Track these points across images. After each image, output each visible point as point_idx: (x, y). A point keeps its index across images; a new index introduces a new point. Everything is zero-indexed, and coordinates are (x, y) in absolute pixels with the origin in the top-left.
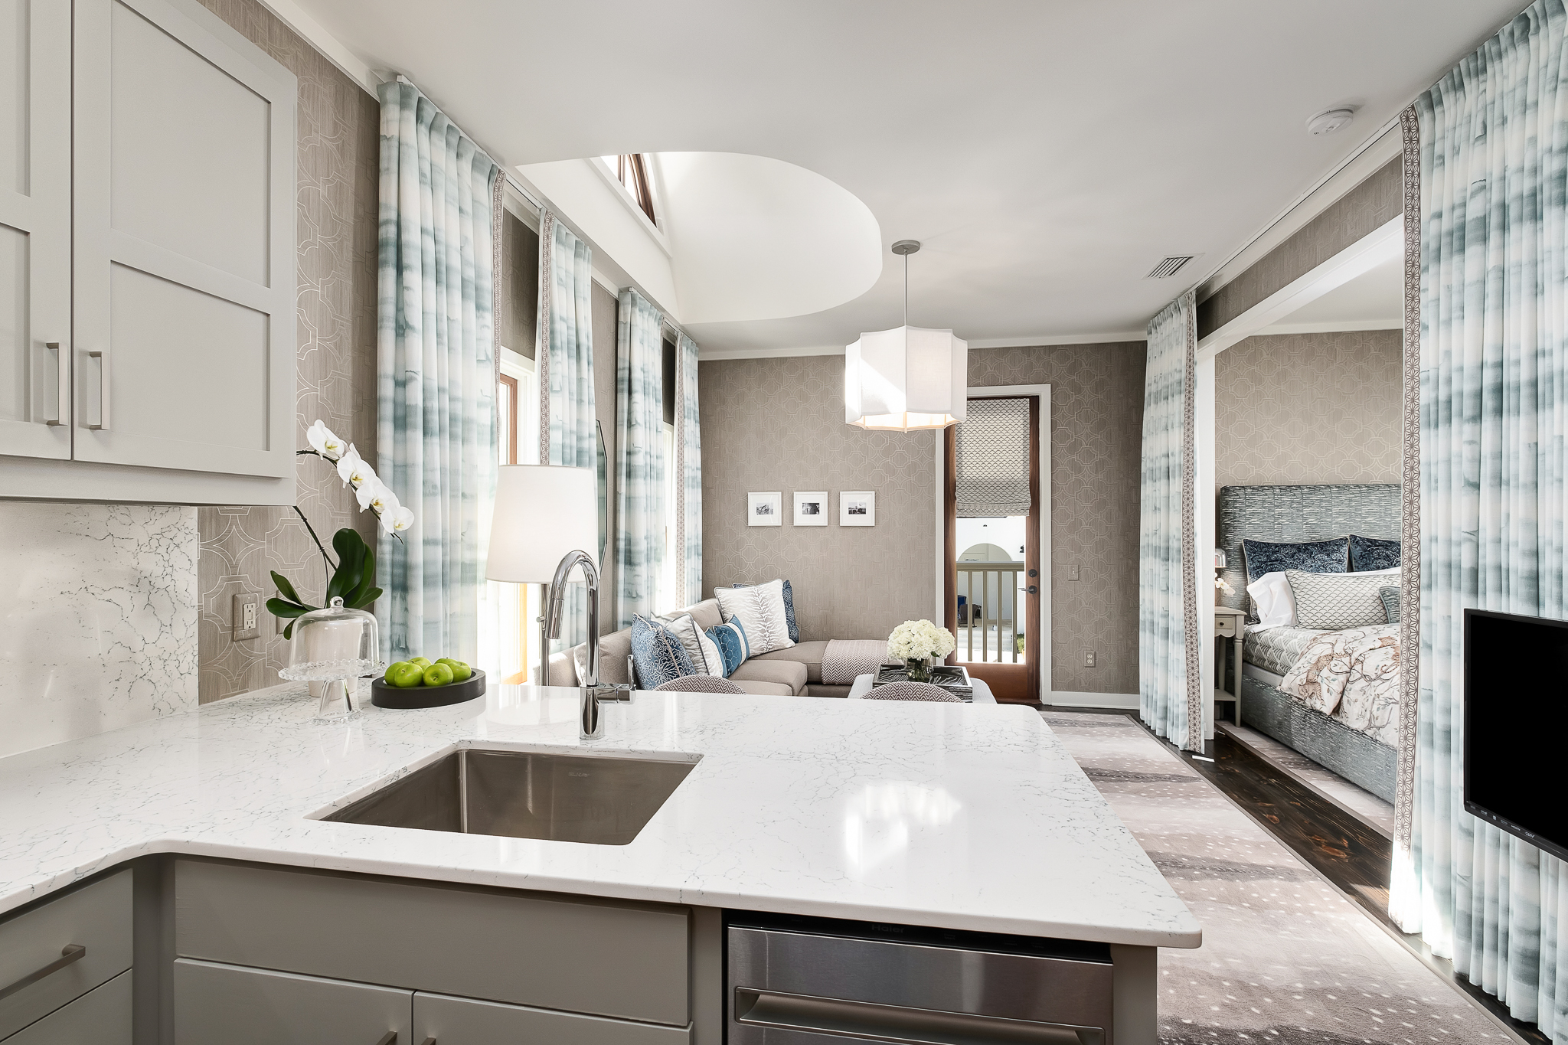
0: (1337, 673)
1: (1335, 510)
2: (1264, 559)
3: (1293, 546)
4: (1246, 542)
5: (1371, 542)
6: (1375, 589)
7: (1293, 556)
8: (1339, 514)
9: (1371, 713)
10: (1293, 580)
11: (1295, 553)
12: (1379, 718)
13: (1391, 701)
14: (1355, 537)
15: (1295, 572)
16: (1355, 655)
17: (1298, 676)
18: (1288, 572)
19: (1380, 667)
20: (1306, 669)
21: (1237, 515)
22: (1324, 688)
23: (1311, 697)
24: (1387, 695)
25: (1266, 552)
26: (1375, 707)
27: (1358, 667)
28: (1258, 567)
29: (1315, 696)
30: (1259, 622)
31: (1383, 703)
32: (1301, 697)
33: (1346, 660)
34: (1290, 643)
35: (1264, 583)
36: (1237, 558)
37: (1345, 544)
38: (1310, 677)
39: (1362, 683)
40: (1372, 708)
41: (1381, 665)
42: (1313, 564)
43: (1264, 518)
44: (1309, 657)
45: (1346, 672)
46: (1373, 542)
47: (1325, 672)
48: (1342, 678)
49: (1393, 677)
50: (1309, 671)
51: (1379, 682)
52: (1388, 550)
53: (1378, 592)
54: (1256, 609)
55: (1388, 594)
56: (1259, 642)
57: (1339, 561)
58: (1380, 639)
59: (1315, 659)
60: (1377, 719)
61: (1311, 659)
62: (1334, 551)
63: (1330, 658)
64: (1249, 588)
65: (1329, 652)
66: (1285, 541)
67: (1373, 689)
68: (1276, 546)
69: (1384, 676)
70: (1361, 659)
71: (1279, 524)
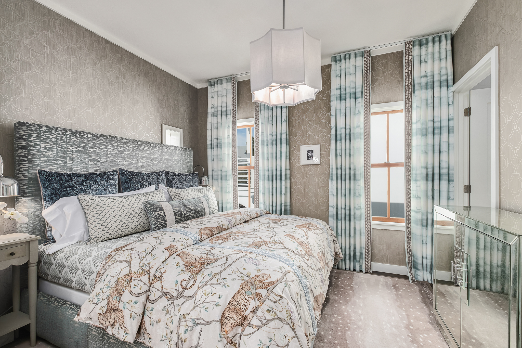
0: (138, 295)
1: (109, 151)
2: (57, 186)
3: (81, 175)
4: (40, 172)
5: (130, 173)
6: (140, 203)
7: (82, 183)
8: (112, 154)
9: (179, 336)
10: (85, 203)
11: (84, 181)
12: (187, 341)
13: (199, 321)
14: (122, 170)
15: (86, 196)
16: (153, 272)
17: (97, 304)
18: (80, 196)
19: (179, 282)
20: (105, 296)
21: (32, 148)
22: (127, 313)
23: (113, 326)
24: (194, 314)
25: (60, 180)
26: (182, 329)
27: (157, 284)
28: (52, 194)
29: (117, 325)
30: (54, 241)
31: (190, 324)
32: (101, 326)
33: (145, 278)
34: (85, 262)
35: (58, 207)
36: (32, 187)
37: (116, 174)
38: (112, 303)
39: (164, 302)
40: (178, 330)
41: (180, 279)
42: (97, 189)
43: (57, 152)
44: (107, 280)
45: (146, 291)
46: (132, 173)
47: (126, 296)
48: (143, 298)
49: (195, 293)
50: (109, 297)
51: (182, 300)
52: (139, 177)
53: (143, 205)
54: (51, 231)
55: (149, 206)
56: (54, 262)
57: (114, 186)
58: (166, 249)
59: (113, 281)
60: (185, 341)
61: (109, 282)
62: (110, 179)
63: (129, 278)
64: (44, 213)
65: (126, 271)
66: (76, 172)
67: (177, 309)
68: (69, 175)
69: (188, 293)
70: (159, 274)
71: (70, 158)
